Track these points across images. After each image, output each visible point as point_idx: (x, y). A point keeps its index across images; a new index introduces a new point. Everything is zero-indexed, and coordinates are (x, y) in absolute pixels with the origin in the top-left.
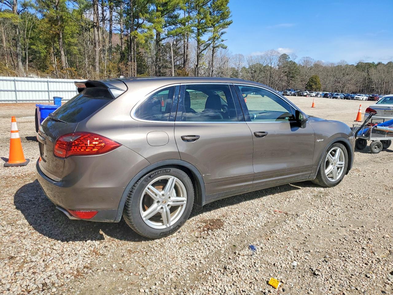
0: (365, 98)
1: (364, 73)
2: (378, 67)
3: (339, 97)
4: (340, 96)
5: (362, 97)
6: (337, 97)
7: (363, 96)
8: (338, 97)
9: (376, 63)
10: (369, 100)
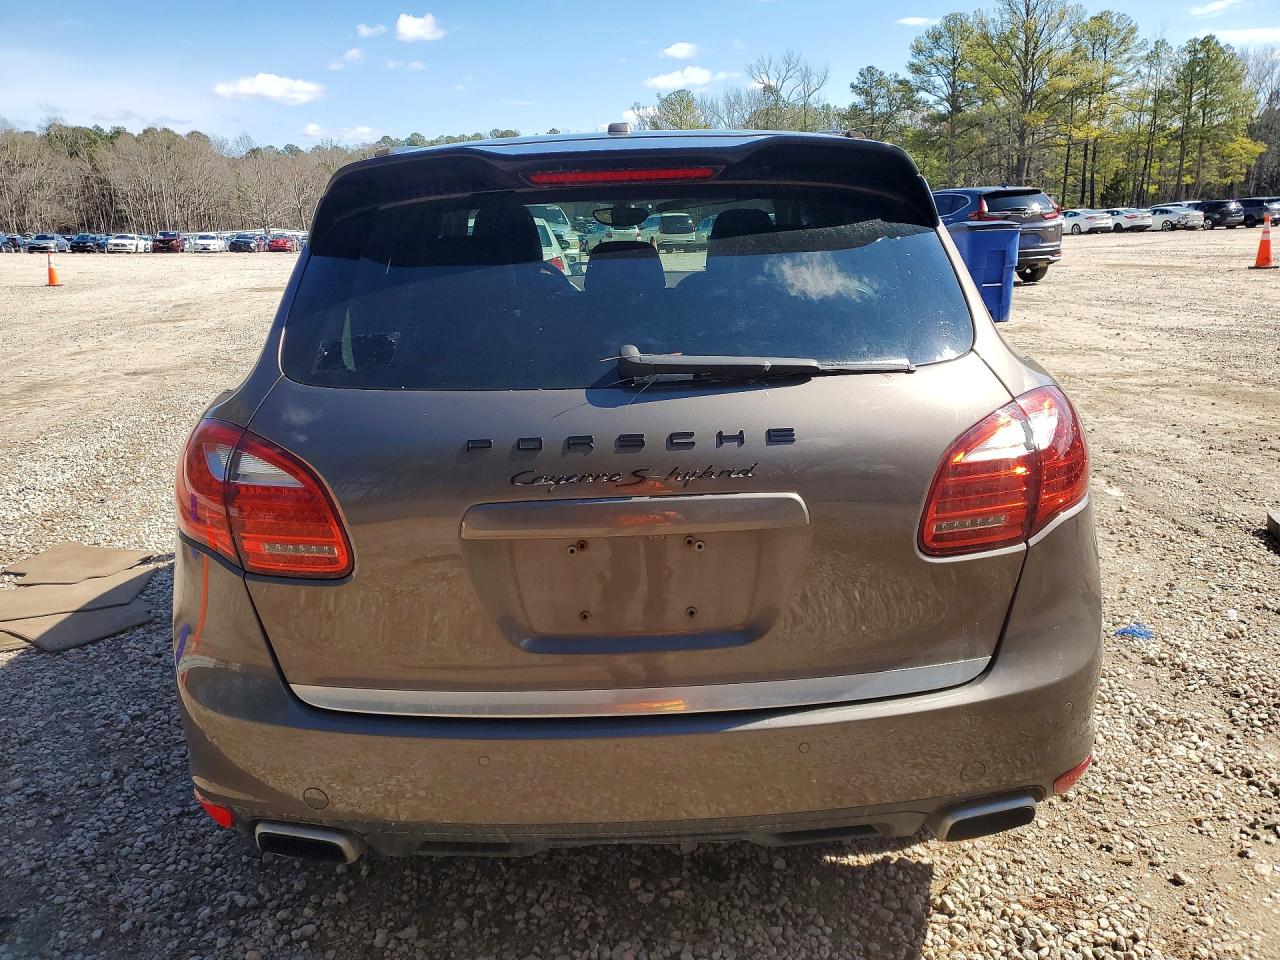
0: (142, 244)
1: (77, 163)
2: (118, 142)
3: (52, 245)
4: (55, 242)
5: (134, 242)
6: (45, 248)
7: (133, 238)
8: (50, 248)
9: (107, 129)
10: (156, 249)
